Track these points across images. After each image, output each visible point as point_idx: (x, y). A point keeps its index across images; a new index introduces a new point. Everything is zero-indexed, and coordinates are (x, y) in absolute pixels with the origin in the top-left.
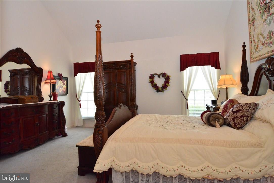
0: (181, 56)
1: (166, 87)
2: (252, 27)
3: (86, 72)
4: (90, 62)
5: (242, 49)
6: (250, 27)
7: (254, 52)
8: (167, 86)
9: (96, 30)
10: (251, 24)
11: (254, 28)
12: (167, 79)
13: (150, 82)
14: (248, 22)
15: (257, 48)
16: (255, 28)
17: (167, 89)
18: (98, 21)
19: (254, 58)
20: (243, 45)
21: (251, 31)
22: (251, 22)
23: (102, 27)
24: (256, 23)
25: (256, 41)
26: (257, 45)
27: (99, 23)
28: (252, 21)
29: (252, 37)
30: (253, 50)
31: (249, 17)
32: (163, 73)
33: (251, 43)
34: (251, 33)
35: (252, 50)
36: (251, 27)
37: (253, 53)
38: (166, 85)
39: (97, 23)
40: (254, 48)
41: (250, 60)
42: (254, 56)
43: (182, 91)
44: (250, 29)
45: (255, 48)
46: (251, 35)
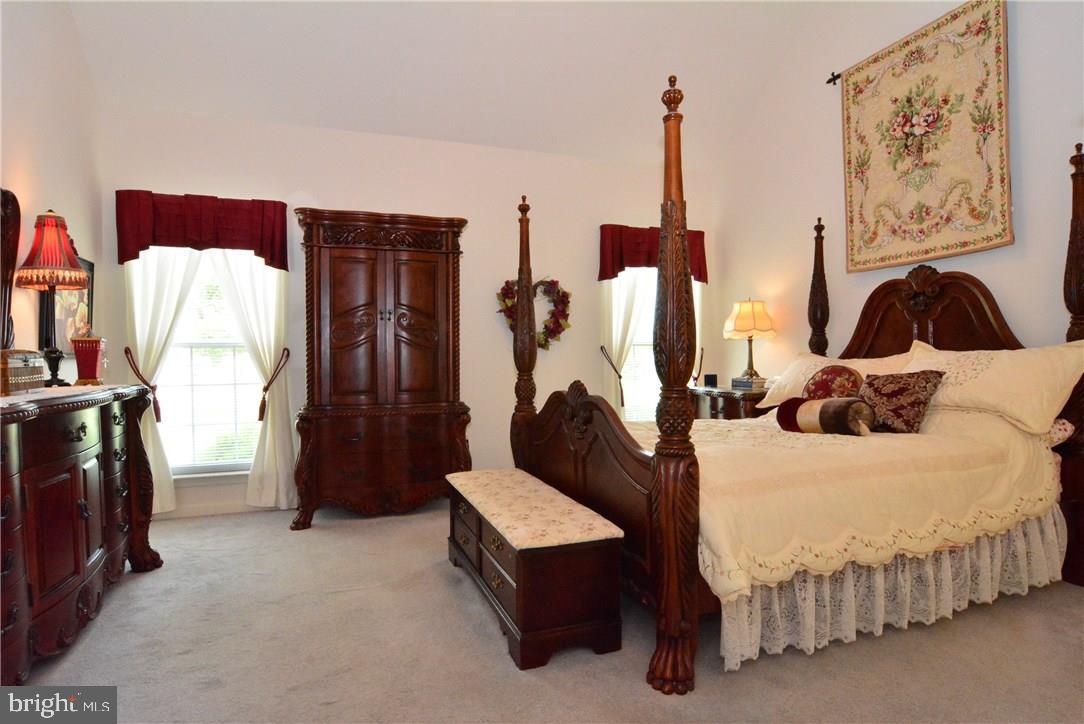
0: (604, 228)
1: (560, 333)
2: (856, 183)
3: (199, 244)
4: (221, 195)
5: (815, 234)
6: (850, 182)
7: (861, 247)
8: (563, 330)
9: (664, 111)
10: (853, 175)
11: (864, 188)
12: (561, 301)
13: (501, 311)
14: (843, 168)
15: (872, 240)
16: (867, 188)
17: (559, 340)
18: (672, 81)
19: (859, 263)
20: (816, 223)
21: (851, 191)
22: (852, 170)
23: (683, 101)
24: (869, 174)
25: (871, 219)
26: (872, 229)
27: (676, 87)
28: (858, 168)
29: (856, 209)
30: (858, 243)
31: (847, 156)
32: (548, 280)
33: (852, 222)
34: (851, 196)
35: (852, 241)
36: (853, 183)
37: (856, 248)
38: (560, 326)
39: (669, 88)
40: (862, 238)
41: (847, 268)
42: (857, 258)
43: (602, 348)
44: (848, 186)
45: (866, 237)
46: (851, 202)
